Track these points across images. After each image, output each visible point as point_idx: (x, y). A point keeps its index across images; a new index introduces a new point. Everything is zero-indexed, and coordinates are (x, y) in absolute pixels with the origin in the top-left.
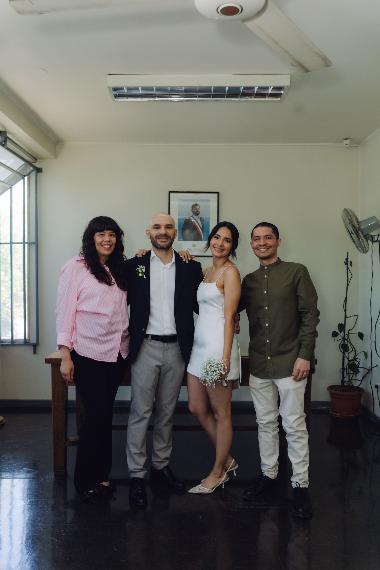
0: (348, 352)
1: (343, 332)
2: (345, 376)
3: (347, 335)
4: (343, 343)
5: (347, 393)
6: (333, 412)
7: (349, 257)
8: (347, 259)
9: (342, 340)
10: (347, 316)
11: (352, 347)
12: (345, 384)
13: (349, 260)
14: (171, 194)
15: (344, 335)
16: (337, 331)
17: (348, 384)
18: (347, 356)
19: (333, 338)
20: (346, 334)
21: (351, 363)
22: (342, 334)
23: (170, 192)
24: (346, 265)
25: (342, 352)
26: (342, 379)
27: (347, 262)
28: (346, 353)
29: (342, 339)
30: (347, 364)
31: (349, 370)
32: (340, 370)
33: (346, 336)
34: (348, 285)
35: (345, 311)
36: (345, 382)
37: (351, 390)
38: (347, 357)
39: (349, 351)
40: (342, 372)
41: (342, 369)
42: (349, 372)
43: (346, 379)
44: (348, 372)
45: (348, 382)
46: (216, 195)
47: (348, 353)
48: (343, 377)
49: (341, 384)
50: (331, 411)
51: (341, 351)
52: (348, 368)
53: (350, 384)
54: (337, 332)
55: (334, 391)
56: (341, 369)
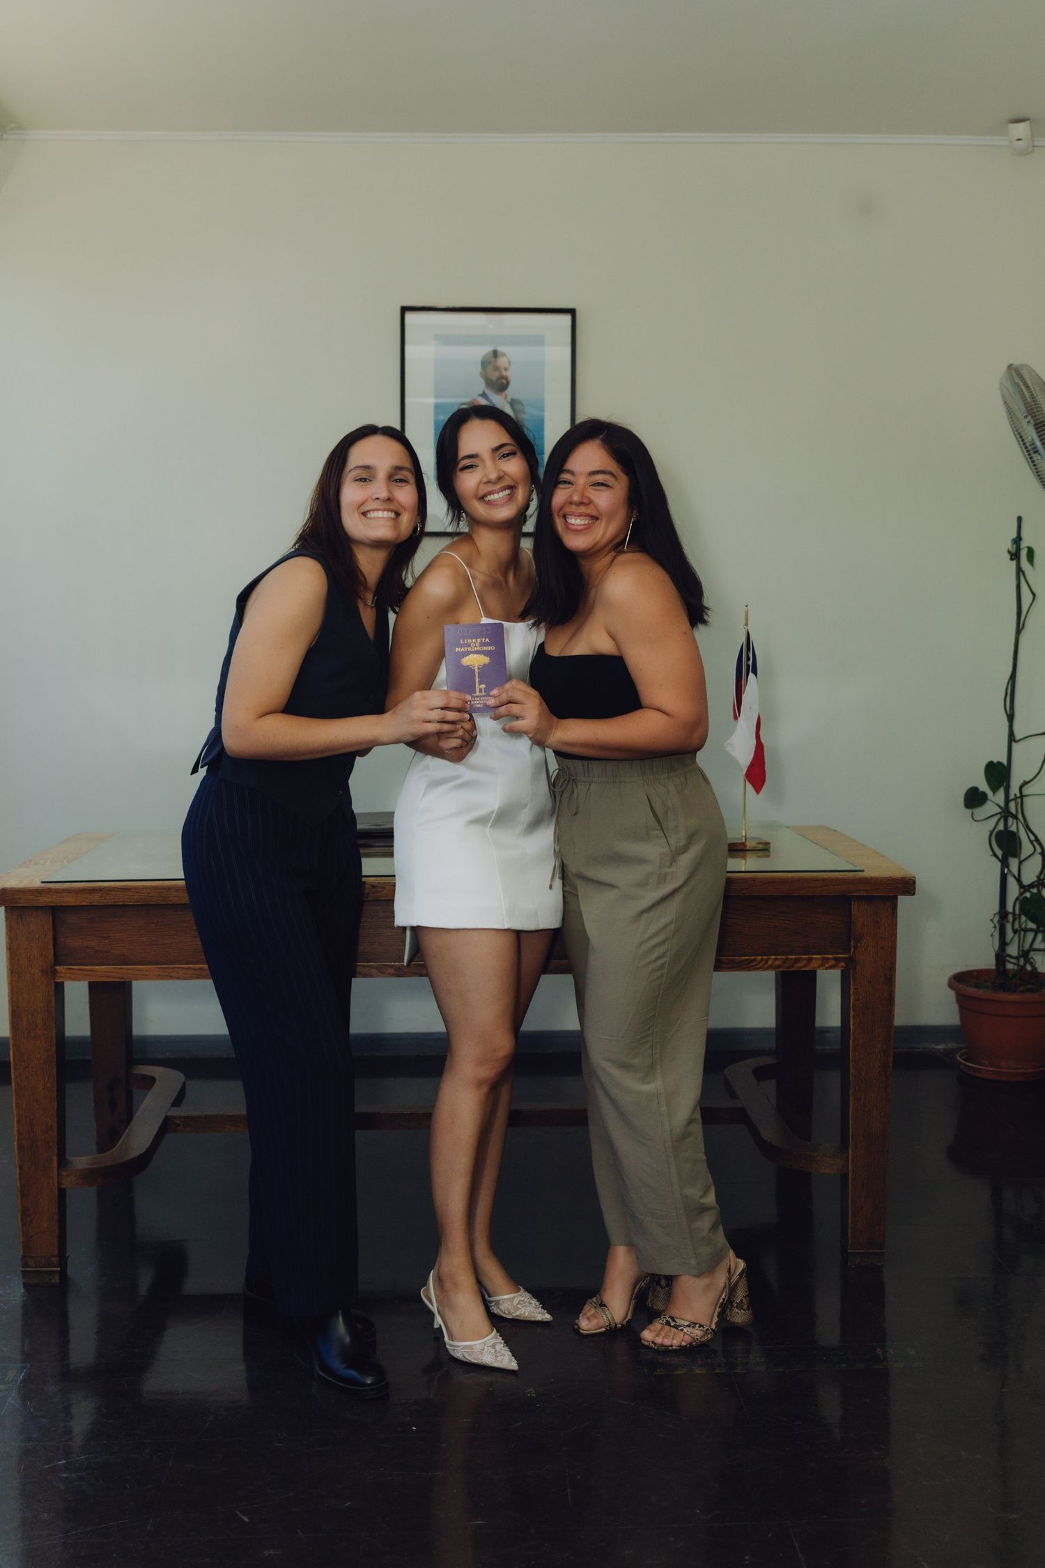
0: (1019, 859)
1: (1001, 792)
2: (1008, 939)
3: (1015, 799)
4: (1001, 827)
5: (1014, 997)
6: (966, 1060)
7: (1023, 535)
8: (1018, 540)
9: (998, 816)
10: (1017, 738)
11: (1031, 842)
12: (1010, 966)
13: (1024, 544)
14: (409, 317)
15: (1007, 801)
16: (984, 787)
17: (1018, 965)
18: (1015, 871)
19: (969, 811)
20: (1012, 796)
21: (1028, 895)
22: (999, 797)
23: (404, 310)
24: (1014, 563)
25: (1000, 857)
26: (997, 946)
27: (1018, 549)
28: (1013, 863)
29: (1000, 813)
30: (1017, 899)
31: (1023, 918)
32: (992, 920)
33: (1012, 806)
34: (1019, 630)
35: (1011, 717)
36: (1008, 959)
37: (1029, 986)
38: (1014, 876)
39: (1023, 856)
40: (998, 926)
41: (997, 917)
42: (1023, 926)
43: (1013, 950)
44: (1020, 925)
45: (1018, 958)
46: (567, 319)
47: (1021, 863)
48: (1003, 944)
49: (994, 967)
50: (960, 1057)
51: (995, 855)
52: (1017, 912)
53: (1025, 965)
54: (981, 789)
55: (972, 991)
56: (995, 914)
